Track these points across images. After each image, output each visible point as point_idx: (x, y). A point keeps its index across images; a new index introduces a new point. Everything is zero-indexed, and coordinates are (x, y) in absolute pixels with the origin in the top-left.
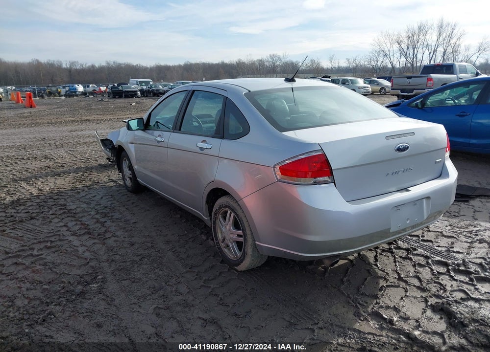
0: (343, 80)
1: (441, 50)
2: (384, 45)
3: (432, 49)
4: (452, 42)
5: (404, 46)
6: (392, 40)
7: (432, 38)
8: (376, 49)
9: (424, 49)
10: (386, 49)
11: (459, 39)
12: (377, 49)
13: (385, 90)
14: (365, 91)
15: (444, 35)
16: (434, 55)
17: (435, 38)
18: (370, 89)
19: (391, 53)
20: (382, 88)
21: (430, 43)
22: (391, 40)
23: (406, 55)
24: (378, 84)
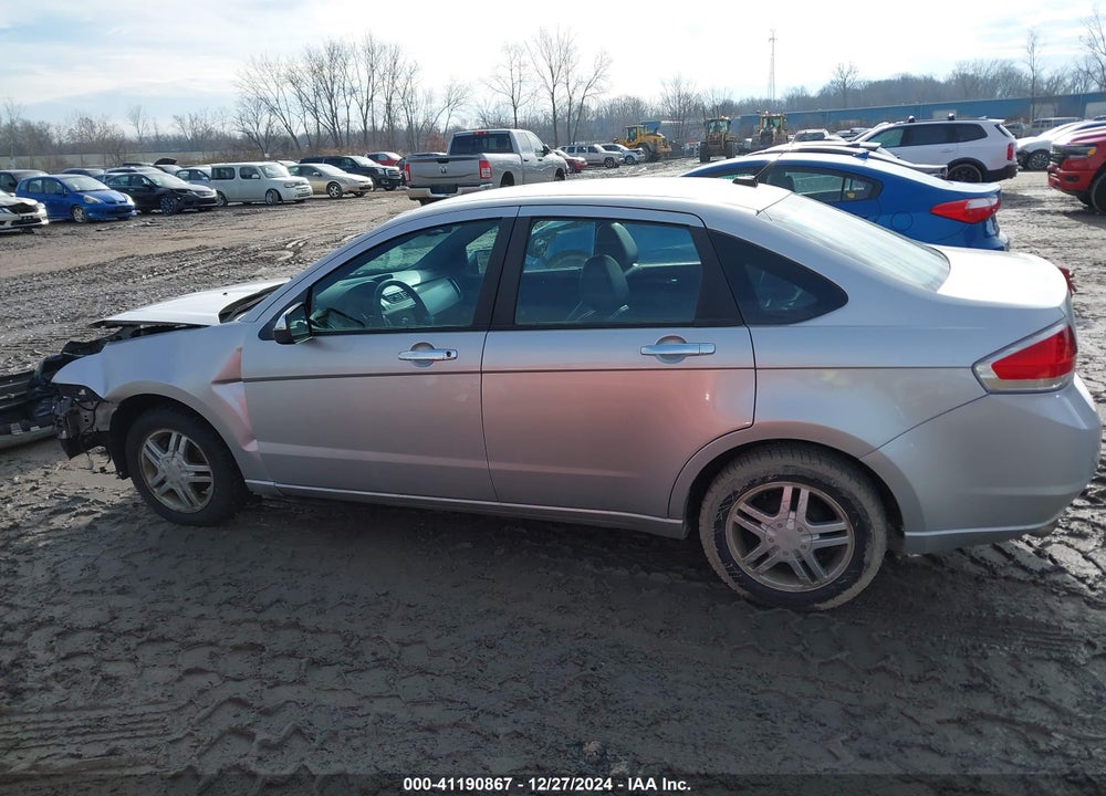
0: (242, 169)
1: (380, 100)
2: (263, 86)
3: (362, 96)
4: (397, 83)
5: (308, 90)
6: (278, 75)
7: (357, 74)
8: (249, 95)
9: (348, 98)
10: (270, 96)
11: (409, 79)
12: (251, 94)
13: (339, 188)
14: (300, 192)
15: (381, 69)
16: (370, 112)
17: (364, 75)
18: (310, 188)
19: (282, 105)
20: (332, 184)
21: (356, 84)
22: (275, 76)
23: (316, 110)
24: (321, 175)
